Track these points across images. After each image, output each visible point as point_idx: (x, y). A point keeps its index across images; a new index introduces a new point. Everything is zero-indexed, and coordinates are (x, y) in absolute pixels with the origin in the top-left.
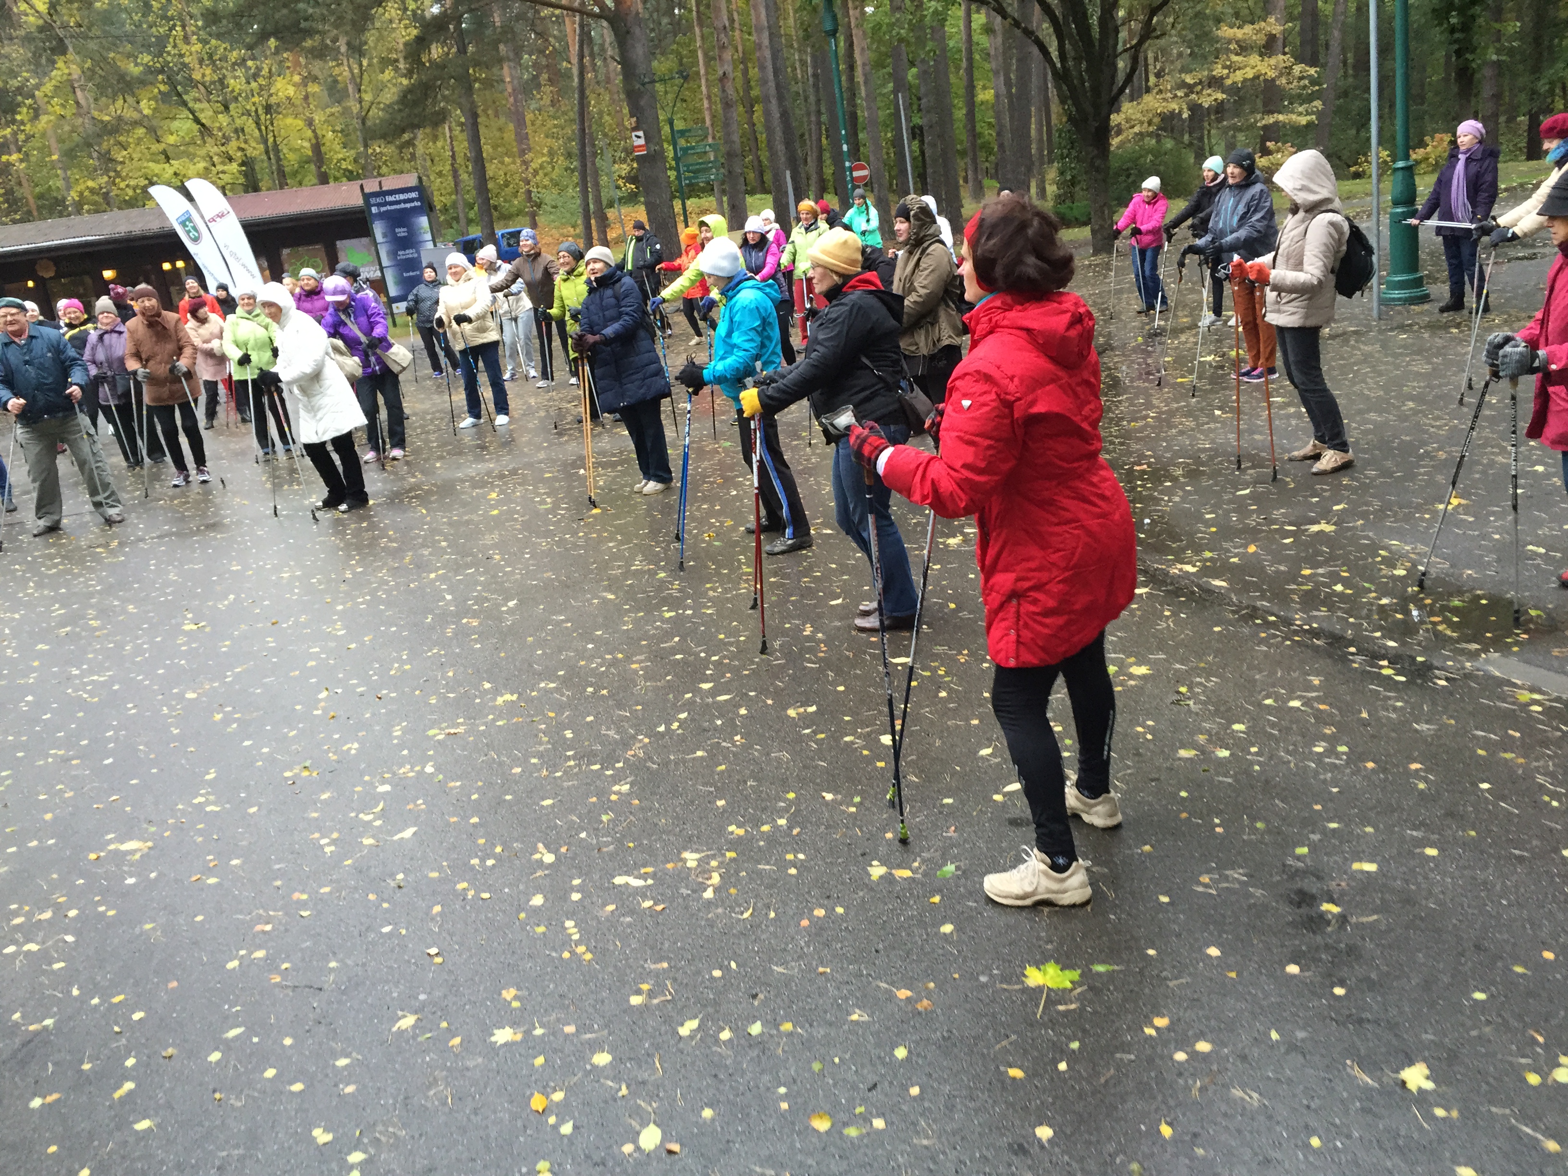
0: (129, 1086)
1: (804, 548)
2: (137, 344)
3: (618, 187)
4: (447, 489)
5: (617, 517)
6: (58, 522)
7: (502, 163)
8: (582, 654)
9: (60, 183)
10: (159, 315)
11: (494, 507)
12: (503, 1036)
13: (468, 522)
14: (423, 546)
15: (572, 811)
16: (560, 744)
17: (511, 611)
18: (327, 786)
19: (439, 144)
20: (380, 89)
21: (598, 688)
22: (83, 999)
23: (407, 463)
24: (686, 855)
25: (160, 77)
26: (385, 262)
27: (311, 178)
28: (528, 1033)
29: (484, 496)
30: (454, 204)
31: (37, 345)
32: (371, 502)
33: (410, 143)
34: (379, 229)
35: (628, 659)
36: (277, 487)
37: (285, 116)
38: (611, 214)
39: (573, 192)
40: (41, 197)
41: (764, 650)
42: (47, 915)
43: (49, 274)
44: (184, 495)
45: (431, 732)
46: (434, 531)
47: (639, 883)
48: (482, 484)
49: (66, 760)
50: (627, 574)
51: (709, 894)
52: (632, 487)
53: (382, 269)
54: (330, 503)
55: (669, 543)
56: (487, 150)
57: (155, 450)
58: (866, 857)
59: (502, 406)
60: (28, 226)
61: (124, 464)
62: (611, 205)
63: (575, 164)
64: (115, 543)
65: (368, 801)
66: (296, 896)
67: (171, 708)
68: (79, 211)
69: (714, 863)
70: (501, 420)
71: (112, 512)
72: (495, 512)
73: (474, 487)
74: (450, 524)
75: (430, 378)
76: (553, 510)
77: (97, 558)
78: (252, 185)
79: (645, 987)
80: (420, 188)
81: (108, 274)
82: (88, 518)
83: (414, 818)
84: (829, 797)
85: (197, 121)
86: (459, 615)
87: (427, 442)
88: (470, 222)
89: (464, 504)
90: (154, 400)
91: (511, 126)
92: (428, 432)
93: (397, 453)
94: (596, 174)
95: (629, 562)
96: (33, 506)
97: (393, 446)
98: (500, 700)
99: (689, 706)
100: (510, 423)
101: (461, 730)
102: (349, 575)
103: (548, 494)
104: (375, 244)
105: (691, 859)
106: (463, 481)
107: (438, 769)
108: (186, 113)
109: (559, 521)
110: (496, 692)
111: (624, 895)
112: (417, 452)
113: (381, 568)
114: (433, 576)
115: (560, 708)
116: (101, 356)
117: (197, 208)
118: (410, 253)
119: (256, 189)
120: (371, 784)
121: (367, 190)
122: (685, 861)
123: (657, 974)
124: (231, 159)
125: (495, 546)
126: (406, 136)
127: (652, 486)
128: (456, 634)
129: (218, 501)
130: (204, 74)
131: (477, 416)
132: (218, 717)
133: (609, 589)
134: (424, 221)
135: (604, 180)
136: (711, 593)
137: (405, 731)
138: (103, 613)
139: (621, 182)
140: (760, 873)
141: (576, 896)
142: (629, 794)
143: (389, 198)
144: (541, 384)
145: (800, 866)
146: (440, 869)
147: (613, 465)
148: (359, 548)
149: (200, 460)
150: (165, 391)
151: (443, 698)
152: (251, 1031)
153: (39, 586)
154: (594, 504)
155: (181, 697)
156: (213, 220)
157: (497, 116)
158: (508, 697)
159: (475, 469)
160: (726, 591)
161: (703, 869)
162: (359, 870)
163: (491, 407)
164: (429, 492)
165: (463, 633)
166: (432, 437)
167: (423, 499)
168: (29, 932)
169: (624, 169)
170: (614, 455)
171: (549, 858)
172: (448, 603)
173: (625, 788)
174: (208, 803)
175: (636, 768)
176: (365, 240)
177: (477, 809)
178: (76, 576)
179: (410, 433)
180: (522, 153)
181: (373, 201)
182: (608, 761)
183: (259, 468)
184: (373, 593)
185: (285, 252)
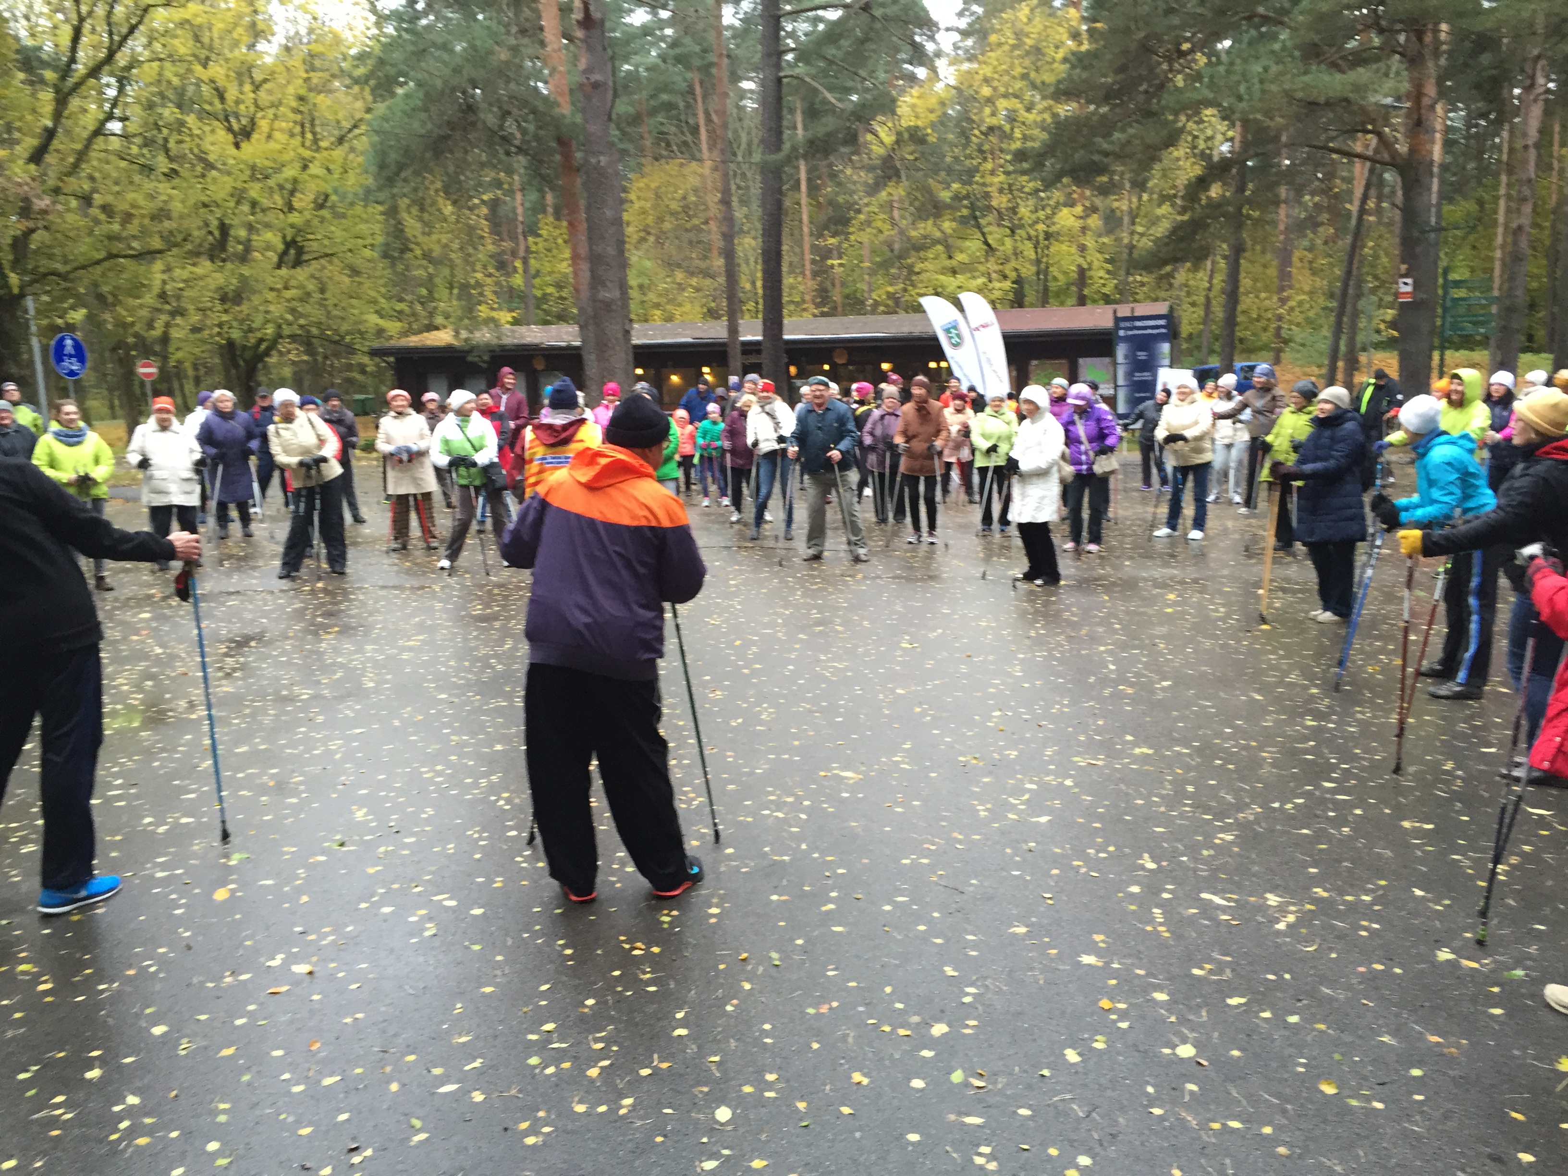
0: (831, 906)
1: (1471, 699)
2: (907, 425)
3: (1378, 332)
4: (1129, 586)
5: (1284, 636)
6: (821, 552)
7: (1257, 297)
8: (1220, 734)
9: (865, 287)
10: (926, 402)
11: (1169, 606)
12: (1088, 959)
13: (1144, 613)
14: (1100, 624)
15: (1180, 840)
16: (1180, 794)
17: (1163, 689)
18: (990, 773)
19: (1200, 275)
20: (1155, 221)
21: (1227, 761)
22: (807, 853)
23: (1102, 558)
24: (1269, 896)
25: (965, 202)
26: (1121, 381)
27: (1072, 301)
28: (1107, 964)
29: (1162, 596)
30: (1200, 334)
31: (831, 416)
32: (1062, 583)
33: (1170, 275)
34: (1121, 351)
35: (1261, 748)
36: (987, 559)
37: (1062, 242)
38: (1363, 358)
39: (1326, 332)
40: (847, 297)
41: (1397, 770)
42: (790, 799)
43: (840, 361)
44: (914, 550)
45: (1076, 759)
46: (1111, 615)
47: (1225, 903)
48: (1164, 586)
49: (811, 711)
50: (1281, 683)
51: (1281, 926)
52: (1307, 612)
53: (1116, 387)
54: (1029, 577)
55: (1330, 666)
56: (1245, 282)
57: (900, 512)
58: (1439, 944)
59: (1199, 523)
60: (835, 320)
61: (874, 519)
62: (1364, 349)
63: (1334, 304)
64: (860, 576)
65: (1018, 791)
66: (956, 835)
67: (886, 696)
68: (874, 312)
69: (1292, 908)
70: (1195, 534)
71: (862, 551)
72: (1169, 610)
73: (1156, 586)
74: (1127, 612)
75: (1138, 490)
76: (1223, 619)
77: (845, 583)
78: (1018, 301)
79: (1208, 966)
80: (1170, 318)
81: (885, 366)
82: (842, 554)
83: (1049, 811)
84: (1418, 893)
85: (986, 243)
86: (1117, 682)
87: (1122, 543)
88: (1212, 352)
89: (1144, 599)
90: (908, 469)
91: (1275, 263)
92: (1124, 535)
93: (1093, 547)
94: (1356, 315)
95: (1286, 674)
96: (805, 538)
97: (1091, 541)
98: (1137, 751)
99: (1308, 795)
100: (1203, 539)
101: (1100, 763)
102: (1033, 633)
103: (1223, 605)
104: (1115, 364)
105: (1273, 900)
106: (1146, 580)
107: (1076, 785)
108: (979, 235)
109: (1228, 629)
110: (1135, 744)
111: (1207, 908)
112: (1110, 549)
113: (1059, 634)
114: (1102, 648)
115: (1188, 768)
116: (878, 432)
117: (965, 318)
118: (1146, 376)
119: (1021, 305)
120: (1021, 780)
121: (1119, 315)
122: (1267, 899)
123: (1219, 963)
124: (1005, 277)
125: (1162, 637)
126: (1168, 268)
127: (1328, 616)
128: (1112, 695)
129: (940, 559)
130: (1000, 201)
131: (1173, 527)
132: (918, 710)
133: (1258, 691)
134: (1166, 347)
135: (1362, 323)
136: (1359, 716)
137: (1056, 753)
138: (846, 623)
139: (1382, 326)
140: (1334, 927)
141: (1166, 896)
142: (1232, 843)
143: (1138, 324)
144: (1243, 510)
145: (1372, 932)
146: (1063, 848)
147: (1294, 592)
148: (1045, 616)
149: (932, 526)
150: (917, 464)
151: (1090, 739)
152: (913, 901)
153: (804, 595)
154: (1263, 620)
155: (893, 691)
156: (977, 329)
157: (1263, 252)
158: (1145, 750)
159: (1159, 572)
160: (1374, 717)
161: (1282, 910)
162: (1003, 833)
163: (1189, 523)
164: (1114, 584)
165: (1118, 696)
166: (1128, 540)
167: (1108, 589)
168: (779, 805)
169: (1390, 314)
170: (1297, 584)
171: (1151, 866)
172: (1111, 671)
173: (1229, 838)
174: (903, 762)
175: (1243, 826)
176: (1107, 360)
177: (1100, 818)
178: (831, 594)
179: (1108, 532)
180: (1282, 289)
181: (1122, 325)
182: (1220, 815)
183: (976, 541)
184: (1049, 651)
185: (1034, 362)
